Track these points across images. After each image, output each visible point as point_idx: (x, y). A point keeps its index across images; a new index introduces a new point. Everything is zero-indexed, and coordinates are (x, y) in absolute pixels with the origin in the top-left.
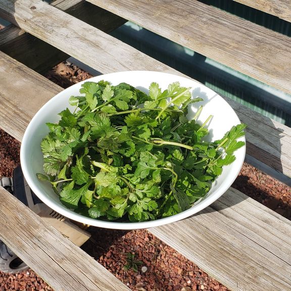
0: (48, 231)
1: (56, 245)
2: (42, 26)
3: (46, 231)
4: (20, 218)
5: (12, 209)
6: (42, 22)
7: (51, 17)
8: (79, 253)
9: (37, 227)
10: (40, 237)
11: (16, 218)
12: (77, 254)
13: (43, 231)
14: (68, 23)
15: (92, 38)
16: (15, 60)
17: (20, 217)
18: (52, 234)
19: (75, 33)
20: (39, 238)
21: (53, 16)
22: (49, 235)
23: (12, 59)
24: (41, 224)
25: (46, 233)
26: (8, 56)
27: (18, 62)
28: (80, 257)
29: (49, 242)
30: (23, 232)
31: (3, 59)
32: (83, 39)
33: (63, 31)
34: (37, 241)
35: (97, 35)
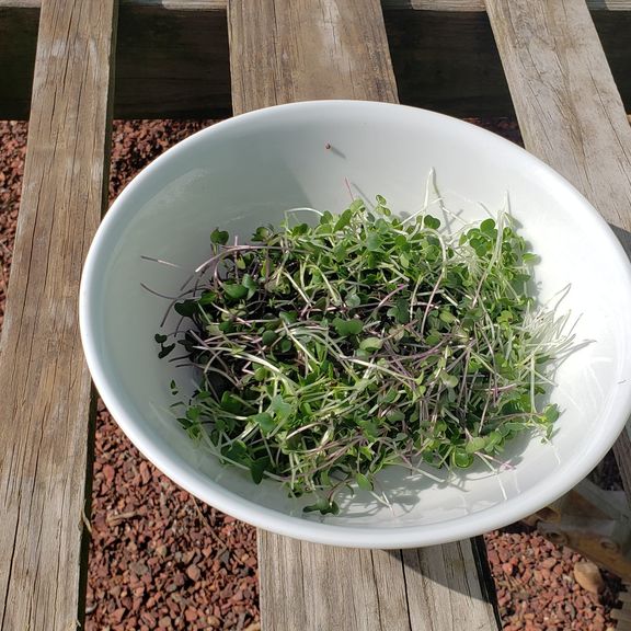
0: (68, 487)
1: (49, 530)
2: (514, 20)
3: (64, 481)
4: (54, 413)
5: (62, 380)
6: (526, 10)
7: (552, 11)
8: (66, 588)
9: (58, 459)
10: (42, 486)
11: (48, 408)
12: (61, 588)
13: (60, 476)
14: (573, 46)
15: (588, 112)
16: (389, 61)
17: (57, 410)
18: (67, 499)
19: (565, 78)
20: (38, 485)
21: (559, 11)
22: (59, 499)
23: (388, 54)
24: (71, 461)
25: (60, 486)
26: (386, 45)
27: (391, 71)
28: (61, 598)
29: (47, 511)
30: (29, 449)
31: (370, 45)
32: (567, 104)
33: (546, 59)
34: (29, 490)
35: (606, 114)
